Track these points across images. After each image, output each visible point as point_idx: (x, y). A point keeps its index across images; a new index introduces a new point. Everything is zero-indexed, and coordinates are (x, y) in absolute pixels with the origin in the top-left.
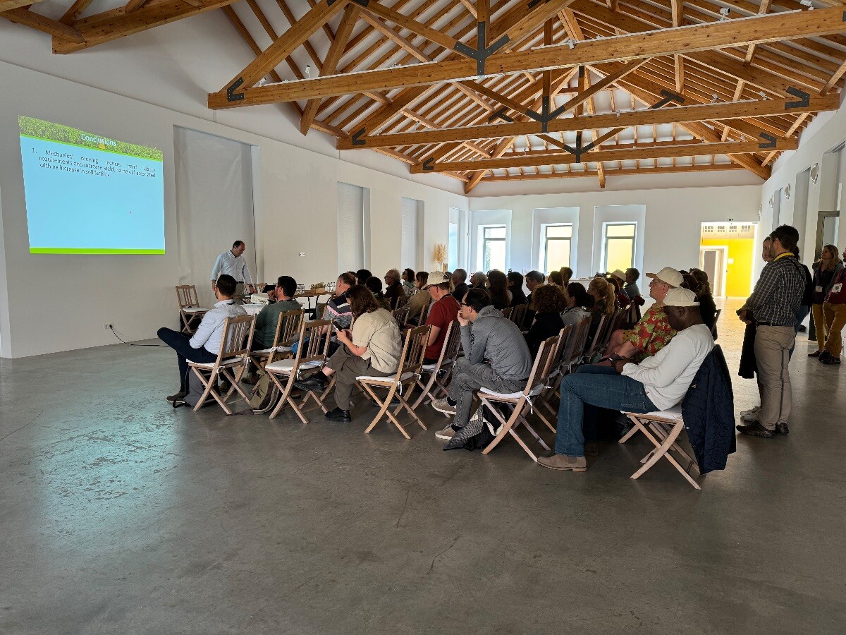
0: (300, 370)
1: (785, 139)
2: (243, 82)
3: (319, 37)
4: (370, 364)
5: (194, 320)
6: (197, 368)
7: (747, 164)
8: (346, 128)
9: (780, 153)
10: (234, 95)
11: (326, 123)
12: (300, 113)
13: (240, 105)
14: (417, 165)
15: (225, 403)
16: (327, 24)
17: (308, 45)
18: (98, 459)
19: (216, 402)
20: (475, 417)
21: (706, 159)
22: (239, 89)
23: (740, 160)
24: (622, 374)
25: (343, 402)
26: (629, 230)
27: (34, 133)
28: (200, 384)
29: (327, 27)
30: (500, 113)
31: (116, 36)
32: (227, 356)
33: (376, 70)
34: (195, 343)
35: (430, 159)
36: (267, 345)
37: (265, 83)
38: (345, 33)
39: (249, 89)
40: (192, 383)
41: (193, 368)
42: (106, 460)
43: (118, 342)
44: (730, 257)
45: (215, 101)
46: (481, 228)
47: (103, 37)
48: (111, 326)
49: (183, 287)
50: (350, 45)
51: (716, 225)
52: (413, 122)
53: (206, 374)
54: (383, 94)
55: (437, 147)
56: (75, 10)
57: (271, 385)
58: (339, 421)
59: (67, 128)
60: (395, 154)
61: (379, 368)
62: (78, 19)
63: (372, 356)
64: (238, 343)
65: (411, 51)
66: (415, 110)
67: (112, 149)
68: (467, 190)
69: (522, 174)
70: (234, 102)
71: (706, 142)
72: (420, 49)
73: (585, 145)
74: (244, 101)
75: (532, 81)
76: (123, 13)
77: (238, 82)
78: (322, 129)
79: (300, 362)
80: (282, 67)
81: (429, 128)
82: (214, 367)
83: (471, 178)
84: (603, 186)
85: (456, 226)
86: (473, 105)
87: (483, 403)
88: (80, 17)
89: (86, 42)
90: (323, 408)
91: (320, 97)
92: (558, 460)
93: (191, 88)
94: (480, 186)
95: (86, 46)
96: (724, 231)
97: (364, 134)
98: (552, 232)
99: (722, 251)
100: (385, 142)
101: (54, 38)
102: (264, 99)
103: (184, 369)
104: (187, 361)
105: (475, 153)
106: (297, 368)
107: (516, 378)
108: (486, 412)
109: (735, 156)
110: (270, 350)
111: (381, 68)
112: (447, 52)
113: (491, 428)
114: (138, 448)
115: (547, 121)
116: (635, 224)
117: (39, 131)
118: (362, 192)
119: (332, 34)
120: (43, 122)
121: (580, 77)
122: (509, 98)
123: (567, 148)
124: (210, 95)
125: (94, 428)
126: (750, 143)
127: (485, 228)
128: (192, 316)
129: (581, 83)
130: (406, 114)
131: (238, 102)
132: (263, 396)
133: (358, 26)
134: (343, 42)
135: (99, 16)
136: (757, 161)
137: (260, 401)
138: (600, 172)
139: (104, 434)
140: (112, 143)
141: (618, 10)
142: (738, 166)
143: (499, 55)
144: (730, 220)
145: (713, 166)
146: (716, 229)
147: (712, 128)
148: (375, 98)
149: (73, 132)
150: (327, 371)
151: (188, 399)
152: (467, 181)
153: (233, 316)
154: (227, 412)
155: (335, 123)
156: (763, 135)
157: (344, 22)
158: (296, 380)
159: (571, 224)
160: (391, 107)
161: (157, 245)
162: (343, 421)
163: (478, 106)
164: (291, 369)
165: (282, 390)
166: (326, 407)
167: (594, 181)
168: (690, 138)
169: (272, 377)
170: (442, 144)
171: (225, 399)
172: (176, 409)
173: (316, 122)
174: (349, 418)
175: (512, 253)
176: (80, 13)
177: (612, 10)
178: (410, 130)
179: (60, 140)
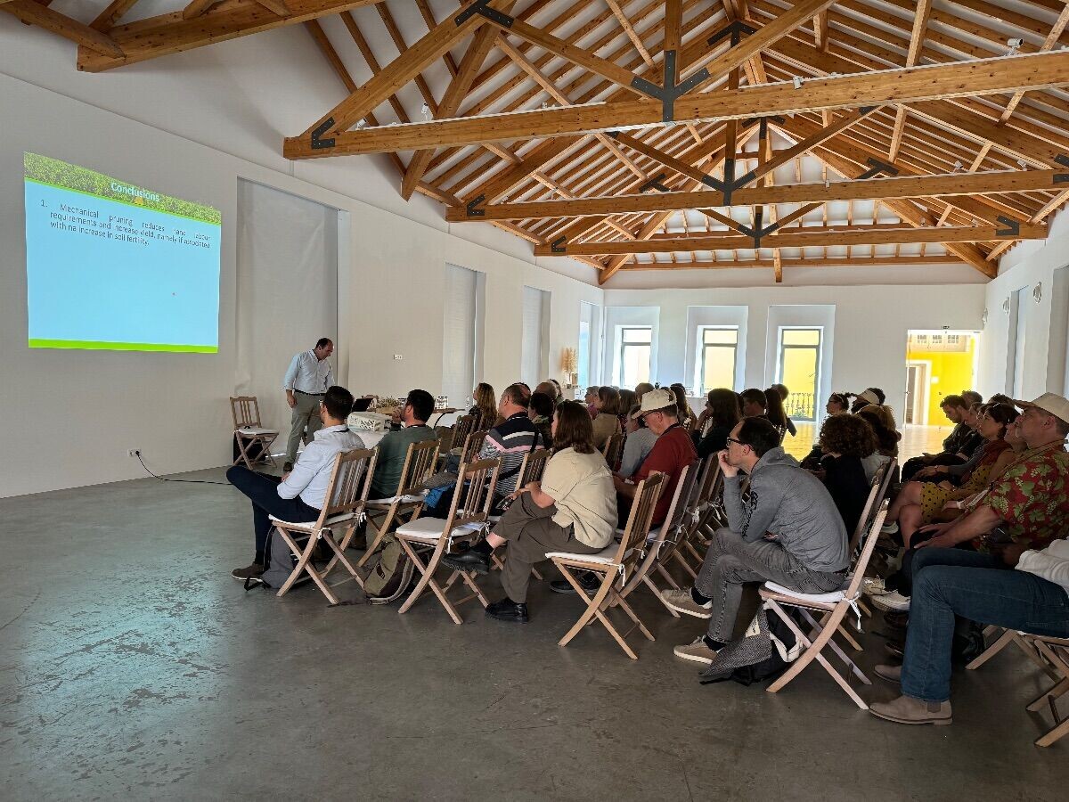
0: (454, 538)
1: (1031, 224)
2: (333, 123)
3: (436, 70)
4: (572, 532)
5: (253, 445)
6: (285, 529)
7: (968, 257)
8: (459, 194)
9: (1014, 244)
10: (321, 141)
11: (434, 186)
12: (402, 171)
13: (327, 155)
14: (544, 245)
15: (326, 582)
16: (449, 52)
17: (421, 81)
18: (135, 691)
19: (311, 580)
20: (754, 630)
21: (913, 248)
22: (328, 134)
23: (959, 250)
24: (1018, 567)
25: (516, 591)
26: (811, 337)
27: (46, 179)
28: (287, 553)
29: (449, 57)
30: (655, 182)
31: (169, 50)
32: (334, 512)
33: (514, 112)
34: (285, 491)
35: (562, 238)
36: (386, 491)
37: (364, 126)
38: (474, 64)
39: (342, 133)
40: (275, 552)
41: (279, 529)
42: (150, 695)
43: (147, 475)
44: (933, 374)
45: (293, 149)
46: (618, 329)
47: (149, 51)
48: (137, 453)
49: (241, 399)
50: (478, 81)
51: (930, 333)
52: (546, 189)
53: (301, 539)
54: (511, 151)
55: (571, 223)
56: (113, 12)
57: (403, 559)
58: (510, 620)
59: (91, 172)
60: (517, 229)
61: (586, 542)
62: (116, 24)
63: (575, 523)
64: (350, 490)
65: (554, 94)
66: (549, 173)
67: (154, 206)
68: (602, 280)
69: (674, 261)
70: (320, 150)
71: (917, 226)
72: (565, 92)
73: (764, 226)
74: (334, 149)
75: (699, 141)
76: (180, 19)
77: (327, 123)
78: (429, 193)
79: (453, 526)
80: (383, 109)
81: (564, 197)
82: (314, 529)
83: (608, 265)
84: (779, 280)
85: (587, 325)
86: (622, 170)
87: (766, 607)
88: (119, 23)
89: (125, 57)
90: (480, 597)
91: (432, 147)
92: (910, 706)
93: (262, 129)
94: (618, 275)
95: (125, 63)
96: (940, 342)
97: (483, 203)
98: (712, 337)
99: (923, 367)
100: (509, 214)
101: (81, 48)
102: (362, 146)
103: (264, 531)
104: (271, 517)
105: (617, 232)
106: (449, 535)
107: (832, 569)
108: (774, 623)
109: (953, 246)
110: (391, 500)
111: (522, 110)
112: (615, 87)
113: (781, 648)
114: (200, 668)
115: (729, 190)
116: (819, 330)
117: (53, 176)
118: (476, 278)
119: (455, 68)
120: (58, 162)
121: (760, 138)
122: (675, 157)
123: (742, 228)
124: (287, 140)
125: (122, 628)
126: (985, 229)
127: (623, 329)
128: (252, 440)
129: (763, 147)
130: (538, 179)
131: (326, 150)
132: (388, 575)
133: (491, 56)
134: (469, 76)
135: (145, 22)
136: (980, 253)
137: (383, 584)
138: (777, 262)
139: (141, 640)
140: (155, 197)
141: (827, 50)
142: (957, 259)
143: (694, 96)
144: (945, 328)
145: (922, 259)
146: (930, 339)
147: (925, 208)
148: (501, 154)
149: (99, 179)
150: (494, 540)
151: (268, 576)
152: (603, 269)
153: (348, 450)
154: (332, 600)
155: (446, 187)
156: (1001, 219)
157: (473, 50)
158: (444, 556)
159: (736, 327)
160: (520, 168)
161: (205, 339)
162: (516, 621)
163: (628, 172)
164: (438, 535)
165: (421, 568)
166: (486, 595)
167: (768, 273)
168: (897, 221)
169: (405, 546)
170: (580, 217)
171: (323, 576)
172: (250, 592)
173: (422, 184)
174: (527, 616)
175: (659, 361)
176: (120, 16)
177: (820, 50)
178: (540, 199)
179: (81, 189)
